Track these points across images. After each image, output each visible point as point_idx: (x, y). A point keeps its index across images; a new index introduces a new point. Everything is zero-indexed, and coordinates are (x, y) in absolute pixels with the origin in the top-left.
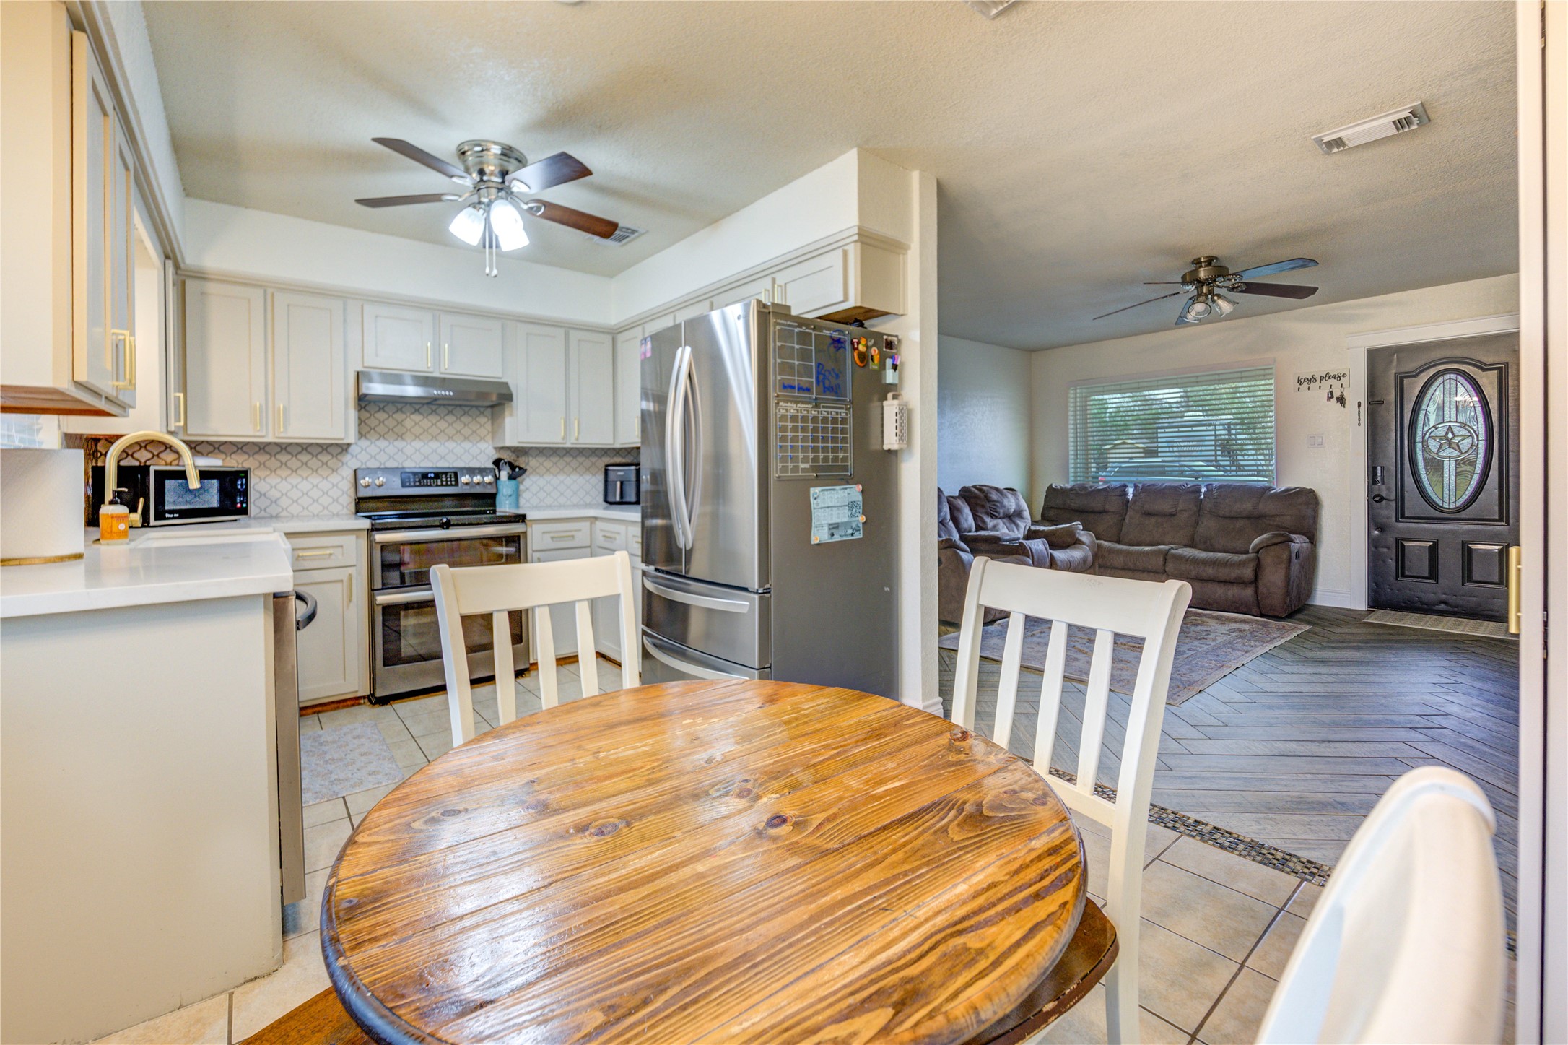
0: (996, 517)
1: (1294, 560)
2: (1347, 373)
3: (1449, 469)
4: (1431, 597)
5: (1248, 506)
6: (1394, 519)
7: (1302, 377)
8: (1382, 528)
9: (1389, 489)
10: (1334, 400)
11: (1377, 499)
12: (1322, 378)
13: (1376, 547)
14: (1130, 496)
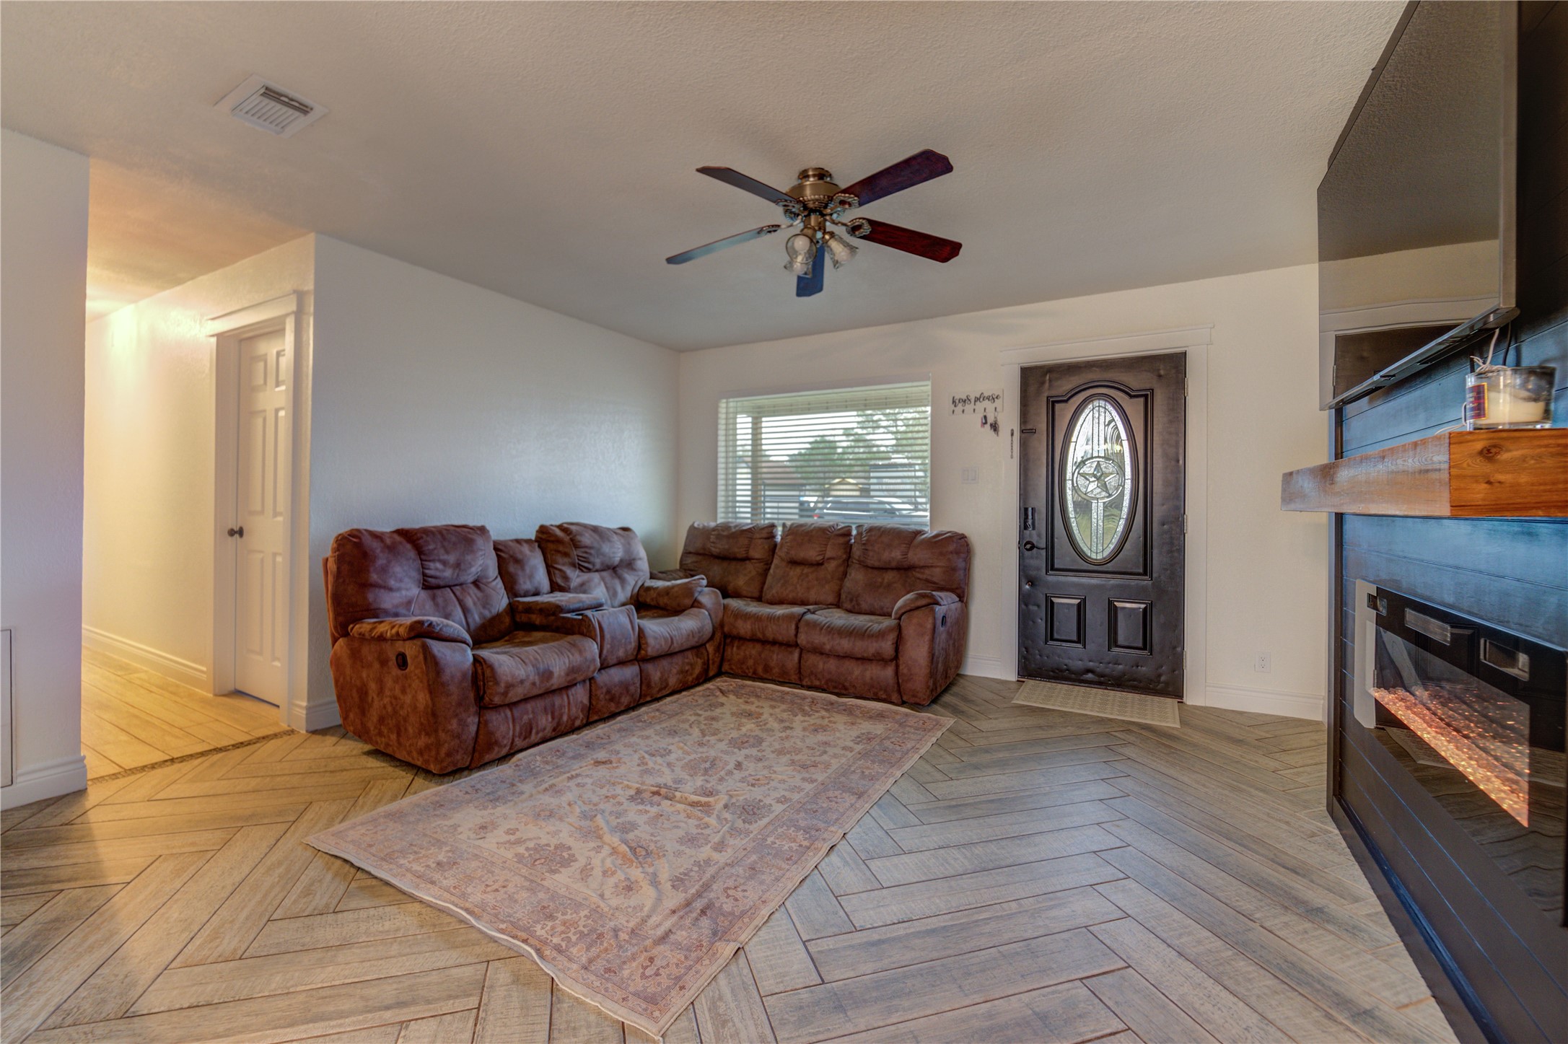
0: (589, 570)
1: (941, 629)
2: (1001, 395)
3: (1097, 509)
4: (1077, 665)
5: (896, 555)
6: (1044, 571)
7: (957, 397)
8: (1032, 582)
9: (1039, 535)
10: (988, 426)
11: (1028, 546)
12: (977, 399)
13: (1026, 605)
14: (779, 538)
